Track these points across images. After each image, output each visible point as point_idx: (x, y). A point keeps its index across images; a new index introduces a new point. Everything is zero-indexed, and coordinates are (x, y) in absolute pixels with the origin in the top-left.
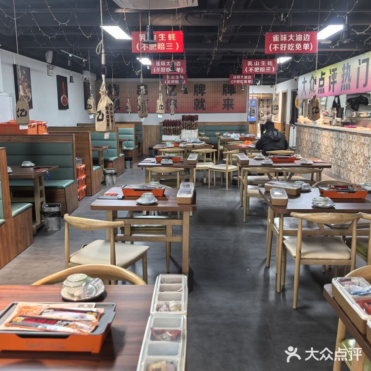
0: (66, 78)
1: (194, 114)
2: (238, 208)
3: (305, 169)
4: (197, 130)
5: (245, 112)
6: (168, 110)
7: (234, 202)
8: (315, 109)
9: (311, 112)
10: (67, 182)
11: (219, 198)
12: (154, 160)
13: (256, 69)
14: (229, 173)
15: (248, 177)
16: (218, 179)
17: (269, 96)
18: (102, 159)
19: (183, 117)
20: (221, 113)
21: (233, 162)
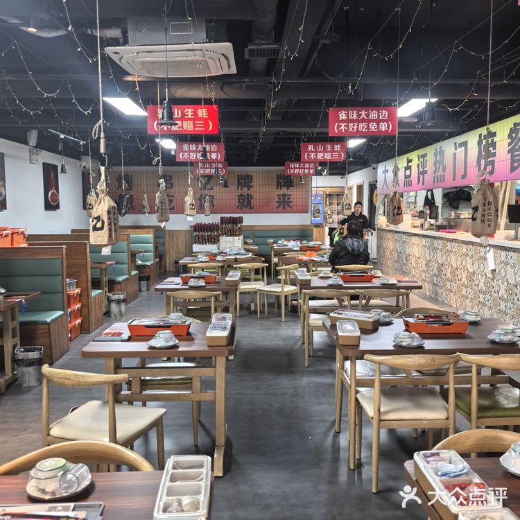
0: (57, 166)
1: (237, 215)
2: (297, 346)
3: (385, 291)
4: (241, 237)
5: (307, 212)
6: (201, 209)
7: (292, 338)
8: (396, 210)
9: (391, 214)
10: (53, 315)
11: (272, 332)
12: (178, 280)
13: (320, 156)
14: (286, 296)
15: (310, 302)
16: (270, 305)
17: (339, 189)
18: (105, 279)
19: (222, 219)
20: (275, 213)
21: (291, 280)
